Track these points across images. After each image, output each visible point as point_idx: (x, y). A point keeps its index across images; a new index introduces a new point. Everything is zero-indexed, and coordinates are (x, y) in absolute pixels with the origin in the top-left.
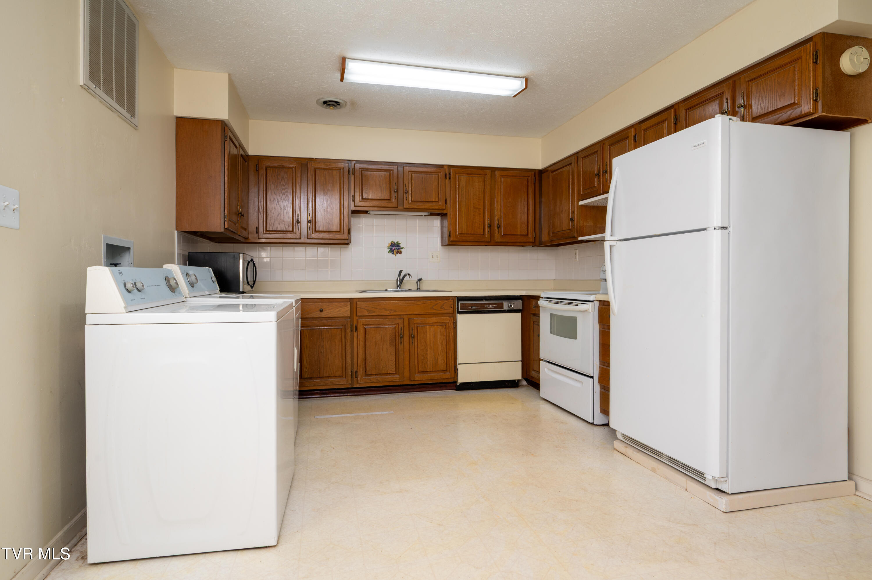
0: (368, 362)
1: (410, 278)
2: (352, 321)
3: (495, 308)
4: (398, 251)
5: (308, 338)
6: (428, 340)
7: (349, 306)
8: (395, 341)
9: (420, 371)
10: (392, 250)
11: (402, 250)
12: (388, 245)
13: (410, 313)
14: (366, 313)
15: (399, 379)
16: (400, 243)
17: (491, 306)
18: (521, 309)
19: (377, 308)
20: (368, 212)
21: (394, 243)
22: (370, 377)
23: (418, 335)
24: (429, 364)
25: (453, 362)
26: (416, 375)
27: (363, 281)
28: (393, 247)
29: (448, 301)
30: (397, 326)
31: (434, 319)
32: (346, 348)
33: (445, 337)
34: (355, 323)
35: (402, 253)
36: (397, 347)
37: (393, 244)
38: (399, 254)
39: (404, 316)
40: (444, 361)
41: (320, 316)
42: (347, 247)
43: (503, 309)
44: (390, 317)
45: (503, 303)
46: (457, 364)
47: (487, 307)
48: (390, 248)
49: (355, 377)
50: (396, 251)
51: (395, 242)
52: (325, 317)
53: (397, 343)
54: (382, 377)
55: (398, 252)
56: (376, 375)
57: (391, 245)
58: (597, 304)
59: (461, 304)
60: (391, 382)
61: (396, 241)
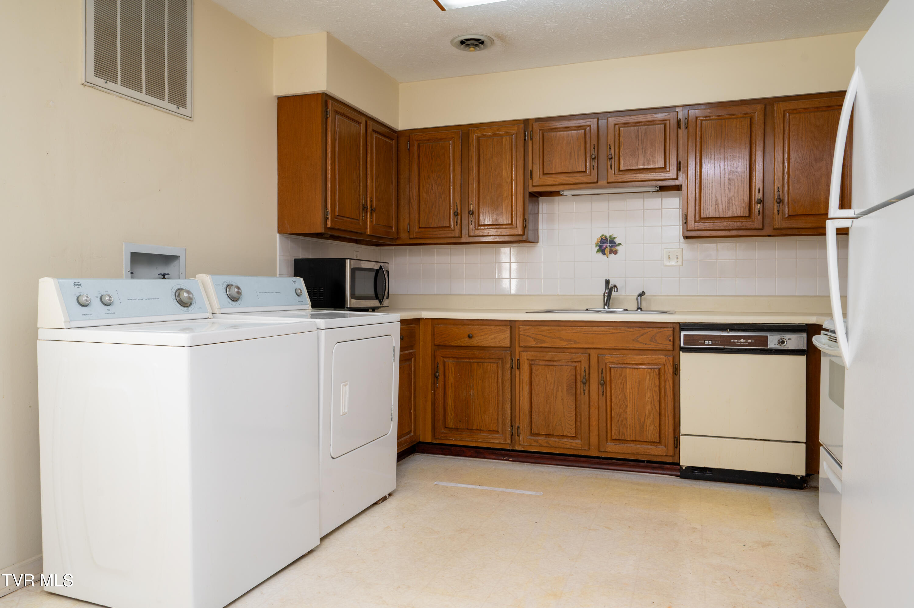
0: (534, 415)
1: (616, 291)
2: (512, 354)
3: (750, 344)
4: (612, 250)
5: (454, 372)
6: (628, 391)
7: (508, 332)
8: (576, 388)
9: (615, 438)
10: (603, 248)
11: (618, 248)
12: (596, 240)
13: (600, 346)
14: (533, 344)
15: (580, 446)
16: (614, 238)
17: (742, 341)
18: (806, 349)
19: (548, 337)
20: (561, 193)
21: (606, 237)
22: (537, 438)
23: (612, 382)
24: (629, 428)
25: (671, 430)
26: (608, 443)
28: (603, 243)
29: (663, 330)
30: (580, 365)
31: (640, 358)
32: (504, 391)
33: (657, 389)
34: (517, 357)
35: (619, 252)
36: (578, 396)
37: (604, 239)
38: (612, 255)
39: (592, 350)
40: (656, 427)
41: (469, 344)
42: (535, 247)
43: (767, 347)
44: (569, 351)
45: (767, 337)
46: (680, 435)
47: (735, 342)
48: (599, 246)
49: (516, 435)
50: (609, 250)
51: (608, 237)
52: (476, 345)
53: (578, 391)
54: (555, 440)
55: (611, 252)
56: (547, 435)
57: (601, 240)
59: (685, 335)
60: (569, 448)
61: (609, 235)
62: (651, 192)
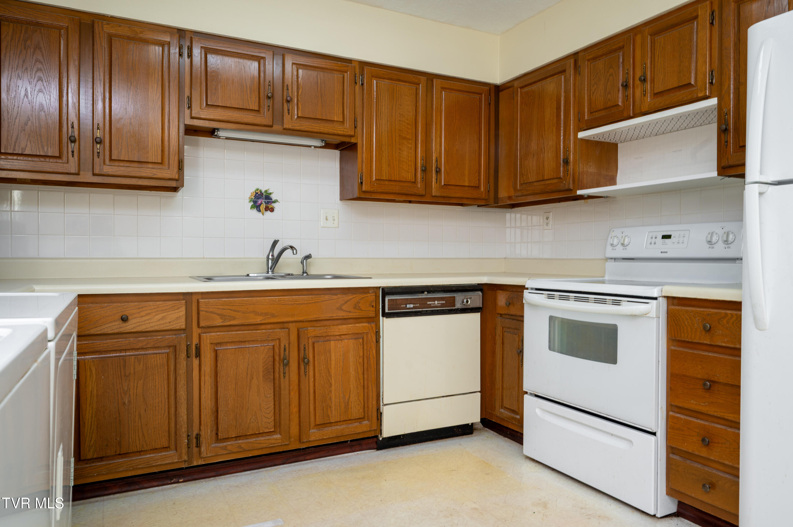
0: (221, 415)
1: (295, 253)
2: (189, 338)
3: (442, 305)
4: (268, 207)
5: (94, 375)
6: (333, 367)
7: (183, 308)
8: (274, 372)
9: (319, 423)
10: (258, 204)
11: (274, 205)
12: (250, 195)
13: (301, 319)
14: (219, 322)
15: (280, 441)
16: (270, 194)
17: (436, 302)
18: (481, 306)
19: (238, 311)
20: (216, 133)
21: (261, 192)
22: (225, 444)
23: (316, 358)
24: (333, 409)
25: (374, 402)
26: (312, 431)
27: (204, 258)
28: (258, 198)
29: (366, 295)
30: (278, 343)
31: (344, 328)
32: (178, 390)
33: (361, 360)
34: (195, 341)
35: (276, 210)
36: (277, 382)
37: (259, 193)
38: (269, 212)
39: (290, 324)
40: (360, 402)
41: (122, 330)
42: (174, 197)
43: (455, 307)
44: (263, 327)
45: (454, 297)
46: (381, 404)
47: (431, 304)
48: (253, 201)
49: (194, 445)
50: (264, 207)
51: (263, 191)
52: (132, 331)
53: (277, 375)
54: (250, 440)
55: (267, 209)
56: (237, 438)
57: (256, 195)
58: (663, 303)
59: (389, 300)
60: (266, 448)
61: (264, 190)
62: (313, 147)
